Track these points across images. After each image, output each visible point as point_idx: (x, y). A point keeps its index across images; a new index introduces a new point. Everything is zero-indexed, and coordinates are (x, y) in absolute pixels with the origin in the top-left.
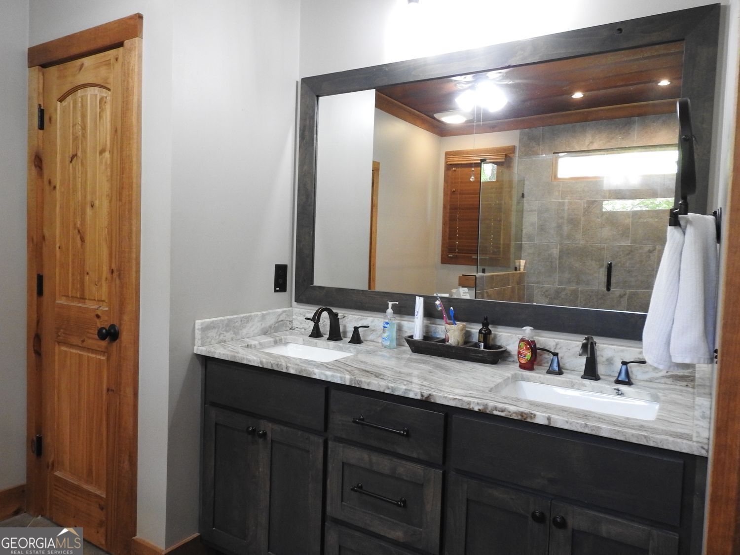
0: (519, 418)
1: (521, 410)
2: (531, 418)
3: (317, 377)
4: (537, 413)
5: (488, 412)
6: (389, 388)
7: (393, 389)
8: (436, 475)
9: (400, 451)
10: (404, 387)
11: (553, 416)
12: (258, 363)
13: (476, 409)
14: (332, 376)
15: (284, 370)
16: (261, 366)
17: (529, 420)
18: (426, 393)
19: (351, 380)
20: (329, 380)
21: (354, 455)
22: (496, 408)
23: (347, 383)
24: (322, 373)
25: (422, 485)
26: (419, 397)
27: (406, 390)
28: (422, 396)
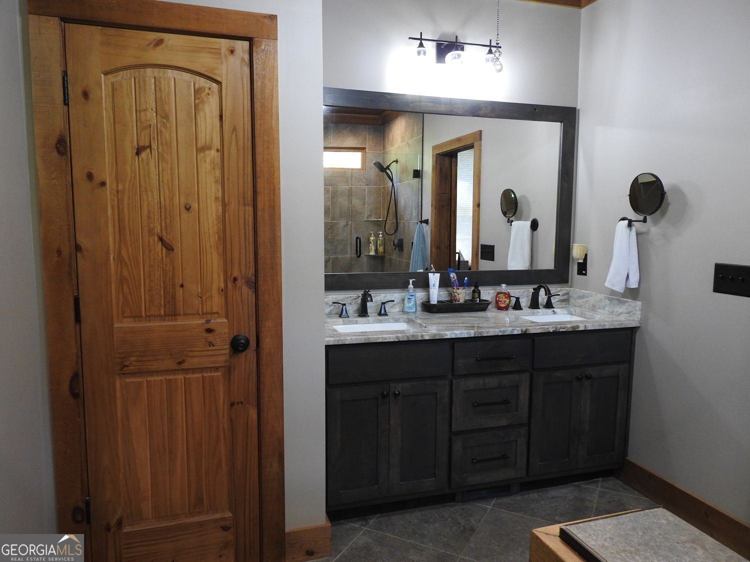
0: (572, 329)
1: (573, 325)
2: (578, 328)
3: (449, 337)
4: (580, 325)
5: (557, 331)
6: (501, 332)
7: (504, 331)
8: (525, 377)
9: (504, 370)
10: (511, 329)
11: (587, 325)
12: (394, 339)
13: (551, 331)
14: (461, 333)
15: (420, 338)
16: (396, 340)
17: (576, 330)
18: (524, 329)
19: (475, 333)
20: (458, 336)
21: (472, 383)
22: (561, 328)
23: (472, 336)
24: (452, 333)
25: (518, 386)
26: (520, 332)
27: (512, 330)
28: (522, 331)
